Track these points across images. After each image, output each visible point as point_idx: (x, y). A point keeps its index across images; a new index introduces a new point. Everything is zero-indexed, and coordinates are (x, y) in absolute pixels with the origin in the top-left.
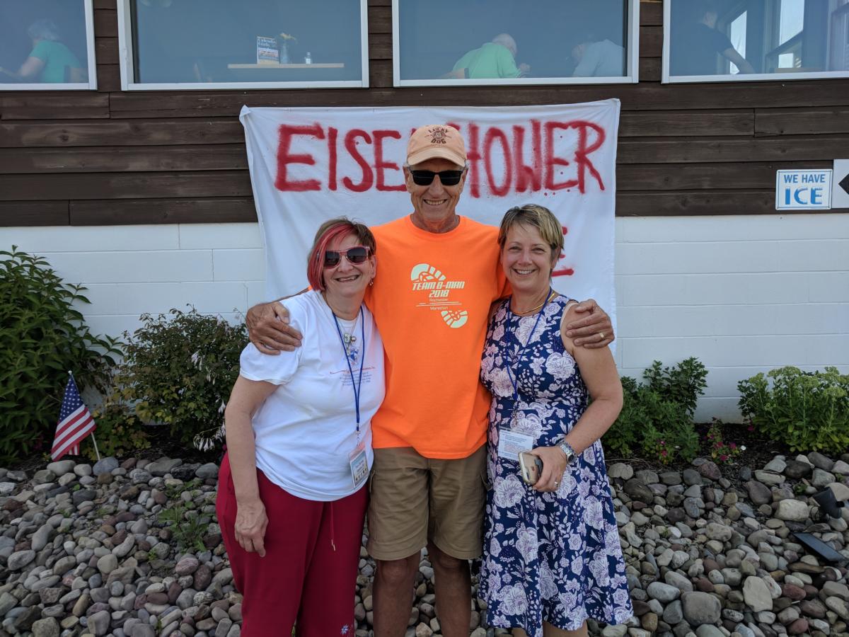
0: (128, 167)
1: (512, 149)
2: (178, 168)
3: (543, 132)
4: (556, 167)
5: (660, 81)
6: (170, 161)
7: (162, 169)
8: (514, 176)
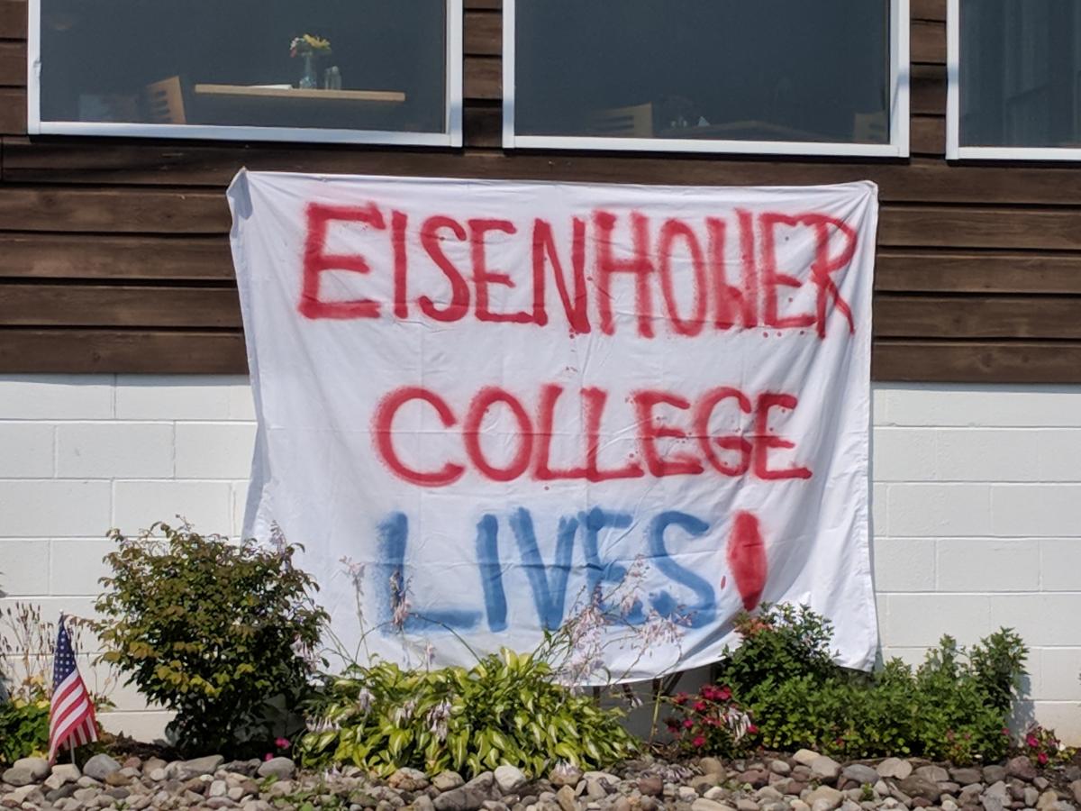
0: (31, 269)
1: (707, 258)
2: (121, 273)
3: (756, 229)
4: (781, 289)
5: (944, 155)
6: (109, 260)
7: (94, 274)
8: (711, 302)
